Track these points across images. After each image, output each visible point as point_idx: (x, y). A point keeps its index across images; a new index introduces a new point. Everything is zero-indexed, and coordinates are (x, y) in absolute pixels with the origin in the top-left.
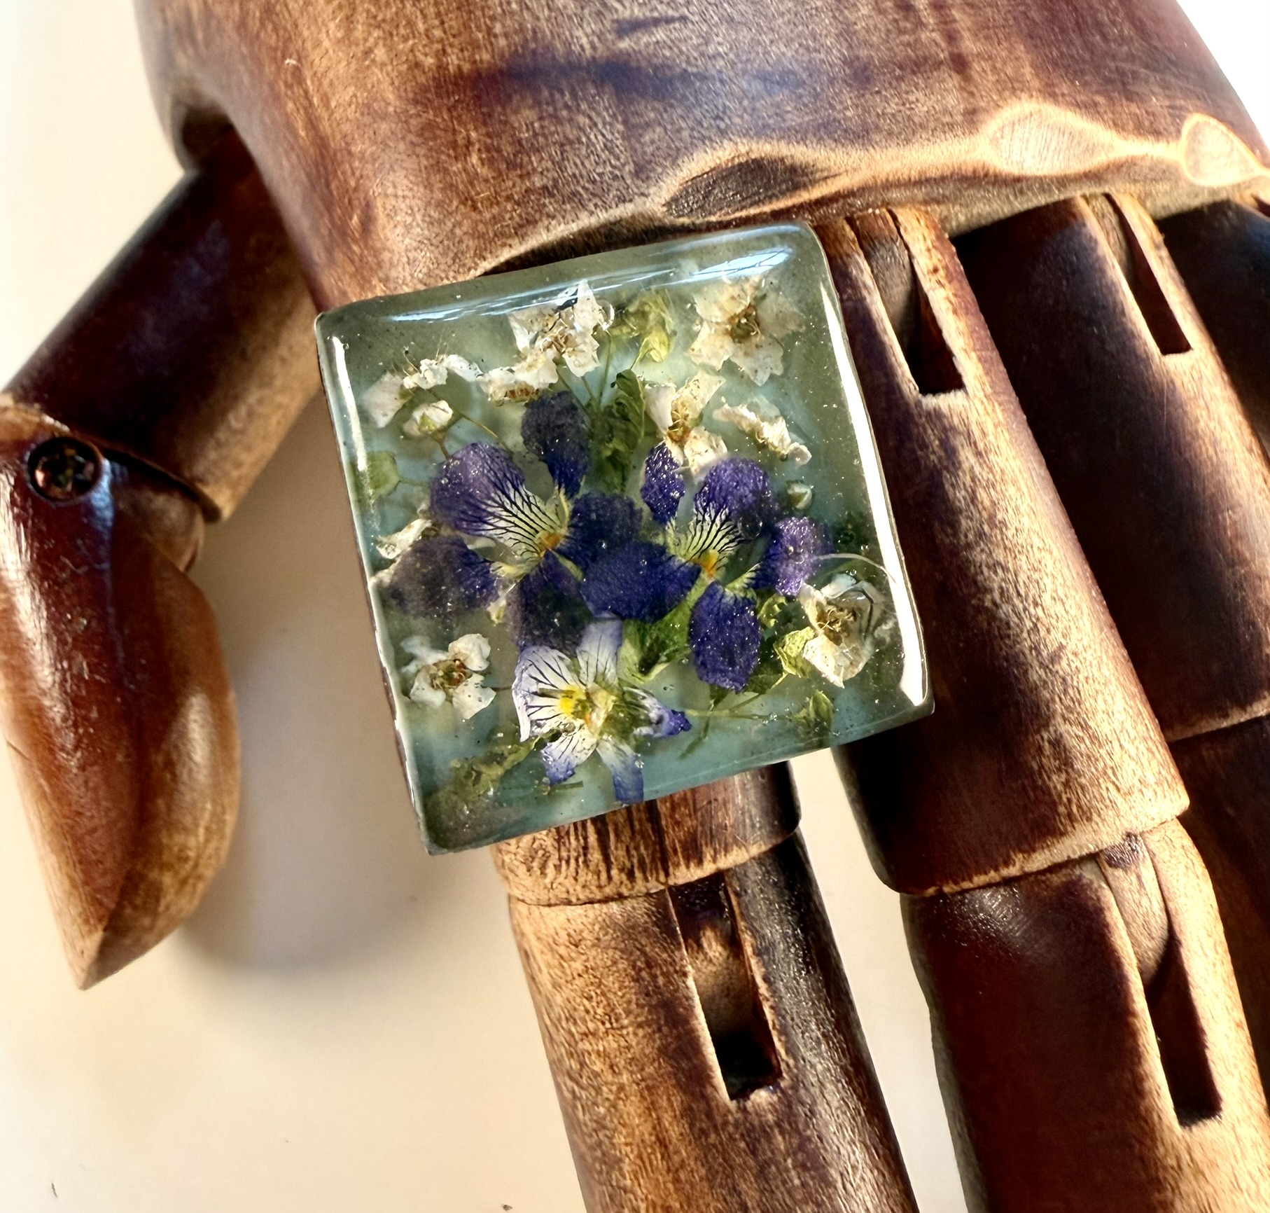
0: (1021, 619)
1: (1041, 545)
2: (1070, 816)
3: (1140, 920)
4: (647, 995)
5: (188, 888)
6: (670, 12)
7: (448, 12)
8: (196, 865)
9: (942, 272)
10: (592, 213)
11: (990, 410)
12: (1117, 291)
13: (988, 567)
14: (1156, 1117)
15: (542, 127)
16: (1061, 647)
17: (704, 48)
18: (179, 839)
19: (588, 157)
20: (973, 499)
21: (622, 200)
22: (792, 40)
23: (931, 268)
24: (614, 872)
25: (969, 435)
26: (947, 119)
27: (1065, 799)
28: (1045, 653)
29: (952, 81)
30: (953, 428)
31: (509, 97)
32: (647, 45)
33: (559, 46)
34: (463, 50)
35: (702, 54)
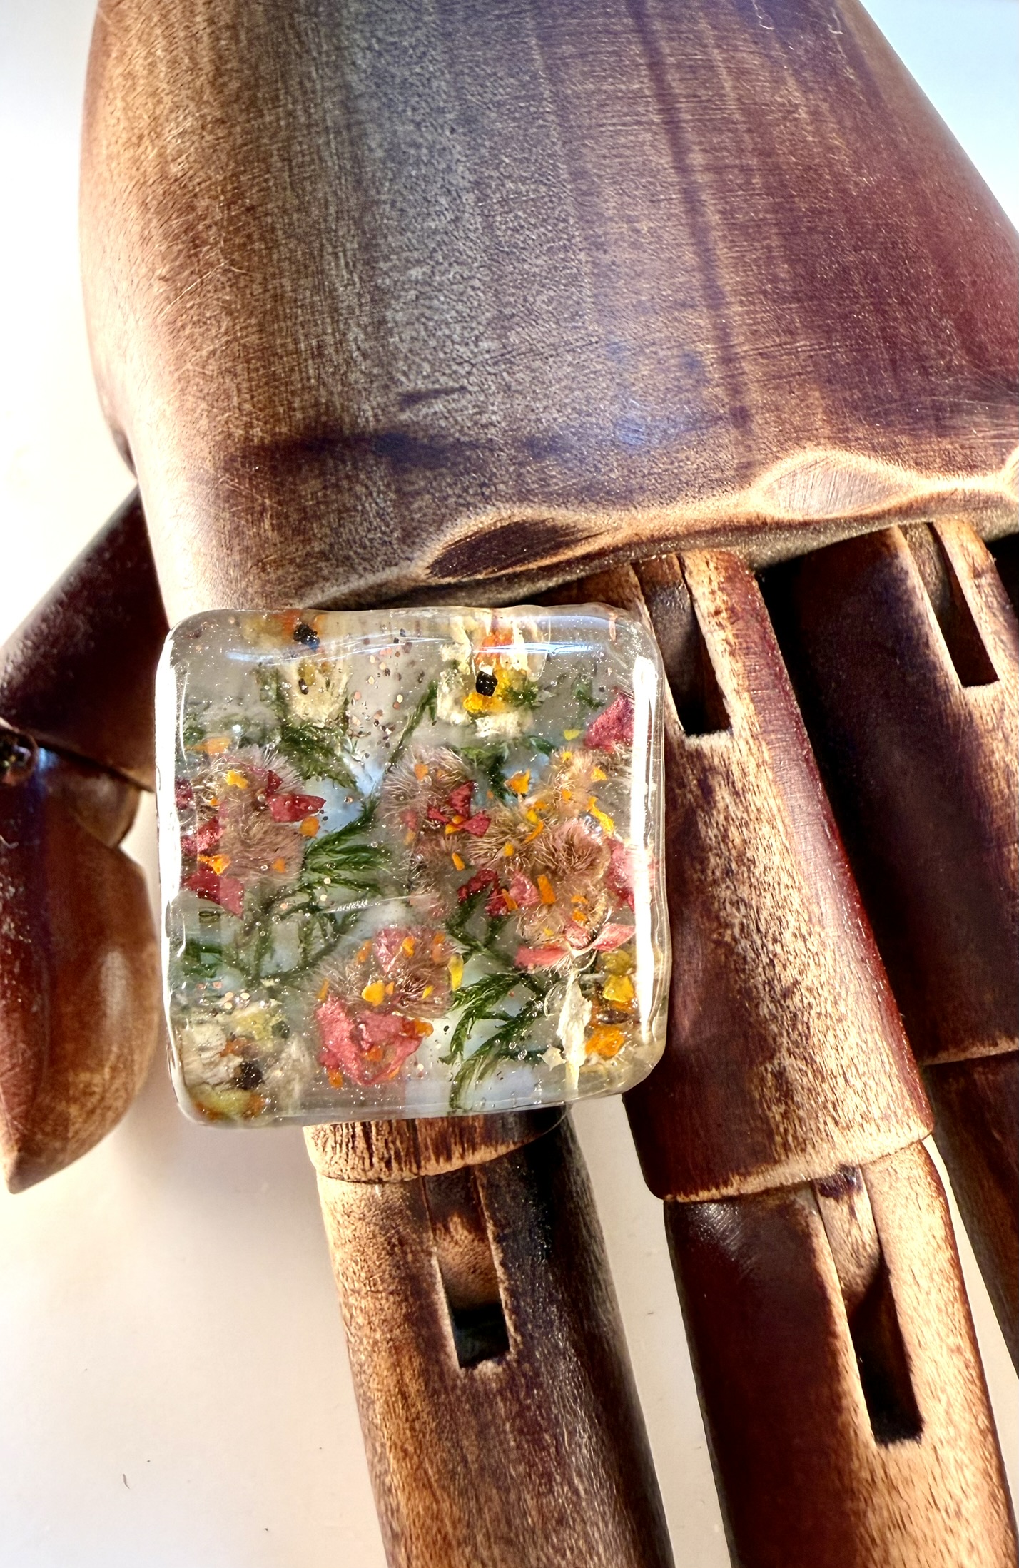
0: (758, 955)
1: (790, 883)
2: (786, 1146)
3: (848, 1250)
4: (399, 1268)
5: (96, 1117)
6: (451, 384)
7: (258, 386)
8: (103, 1099)
9: (724, 615)
10: (361, 576)
11: (755, 750)
12: (923, 623)
13: (732, 903)
14: (852, 1433)
15: (325, 496)
16: (796, 983)
17: (477, 417)
18: (84, 1077)
19: (361, 524)
20: (725, 837)
21: (388, 564)
22: (566, 405)
23: (712, 609)
24: (375, 1160)
25: (728, 776)
26: (718, 475)
27: (782, 1130)
28: (778, 989)
29: (728, 435)
30: (712, 769)
31: (300, 467)
32: (426, 416)
33: (347, 419)
34: (266, 423)
35: (476, 423)
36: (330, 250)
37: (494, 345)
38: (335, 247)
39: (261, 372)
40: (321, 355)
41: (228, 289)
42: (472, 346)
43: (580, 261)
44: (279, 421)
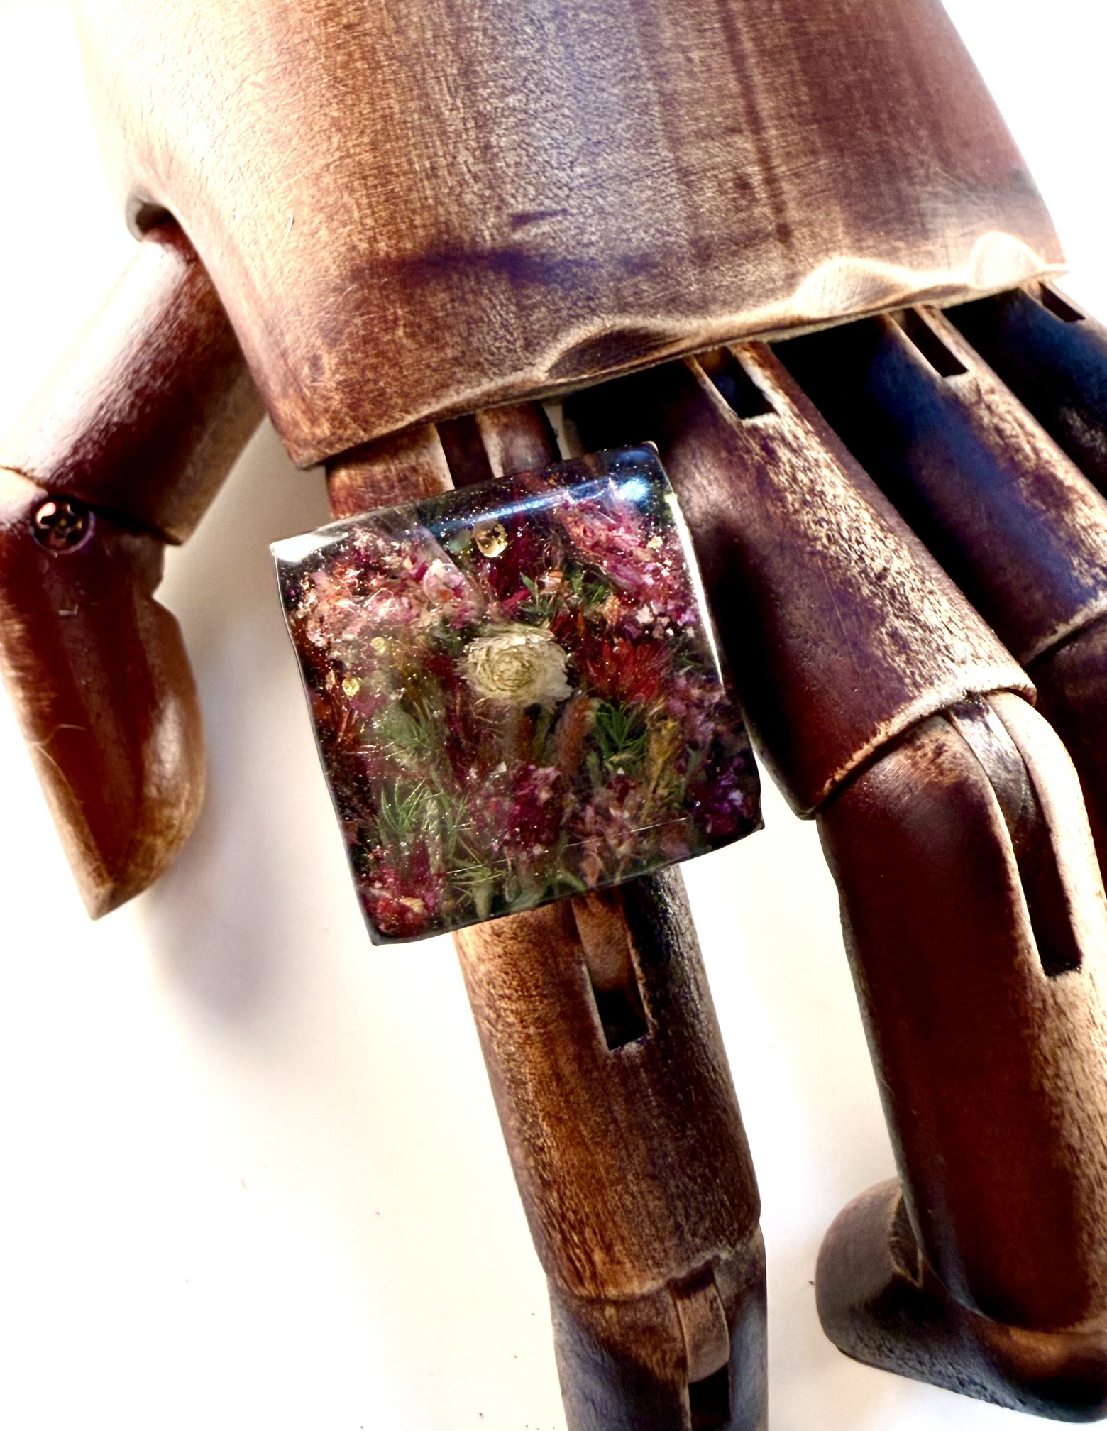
6: (554, 206)
7: (378, 203)
10: (491, 380)
15: (453, 307)
17: (579, 237)
19: (488, 334)
21: (515, 369)
22: (650, 225)
29: (777, 250)
31: (427, 281)
32: (536, 236)
33: (467, 238)
34: (390, 238)
35: (579, 243)
36: (432, 75)
37: (586, 170)
38: (436, 72)
39: (379, 189)
40: (436, 176)
41: (335, 105)
42: (569, 171)
43: (648, 90)
44: (400, 238)
